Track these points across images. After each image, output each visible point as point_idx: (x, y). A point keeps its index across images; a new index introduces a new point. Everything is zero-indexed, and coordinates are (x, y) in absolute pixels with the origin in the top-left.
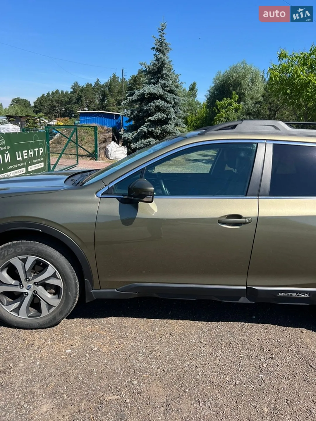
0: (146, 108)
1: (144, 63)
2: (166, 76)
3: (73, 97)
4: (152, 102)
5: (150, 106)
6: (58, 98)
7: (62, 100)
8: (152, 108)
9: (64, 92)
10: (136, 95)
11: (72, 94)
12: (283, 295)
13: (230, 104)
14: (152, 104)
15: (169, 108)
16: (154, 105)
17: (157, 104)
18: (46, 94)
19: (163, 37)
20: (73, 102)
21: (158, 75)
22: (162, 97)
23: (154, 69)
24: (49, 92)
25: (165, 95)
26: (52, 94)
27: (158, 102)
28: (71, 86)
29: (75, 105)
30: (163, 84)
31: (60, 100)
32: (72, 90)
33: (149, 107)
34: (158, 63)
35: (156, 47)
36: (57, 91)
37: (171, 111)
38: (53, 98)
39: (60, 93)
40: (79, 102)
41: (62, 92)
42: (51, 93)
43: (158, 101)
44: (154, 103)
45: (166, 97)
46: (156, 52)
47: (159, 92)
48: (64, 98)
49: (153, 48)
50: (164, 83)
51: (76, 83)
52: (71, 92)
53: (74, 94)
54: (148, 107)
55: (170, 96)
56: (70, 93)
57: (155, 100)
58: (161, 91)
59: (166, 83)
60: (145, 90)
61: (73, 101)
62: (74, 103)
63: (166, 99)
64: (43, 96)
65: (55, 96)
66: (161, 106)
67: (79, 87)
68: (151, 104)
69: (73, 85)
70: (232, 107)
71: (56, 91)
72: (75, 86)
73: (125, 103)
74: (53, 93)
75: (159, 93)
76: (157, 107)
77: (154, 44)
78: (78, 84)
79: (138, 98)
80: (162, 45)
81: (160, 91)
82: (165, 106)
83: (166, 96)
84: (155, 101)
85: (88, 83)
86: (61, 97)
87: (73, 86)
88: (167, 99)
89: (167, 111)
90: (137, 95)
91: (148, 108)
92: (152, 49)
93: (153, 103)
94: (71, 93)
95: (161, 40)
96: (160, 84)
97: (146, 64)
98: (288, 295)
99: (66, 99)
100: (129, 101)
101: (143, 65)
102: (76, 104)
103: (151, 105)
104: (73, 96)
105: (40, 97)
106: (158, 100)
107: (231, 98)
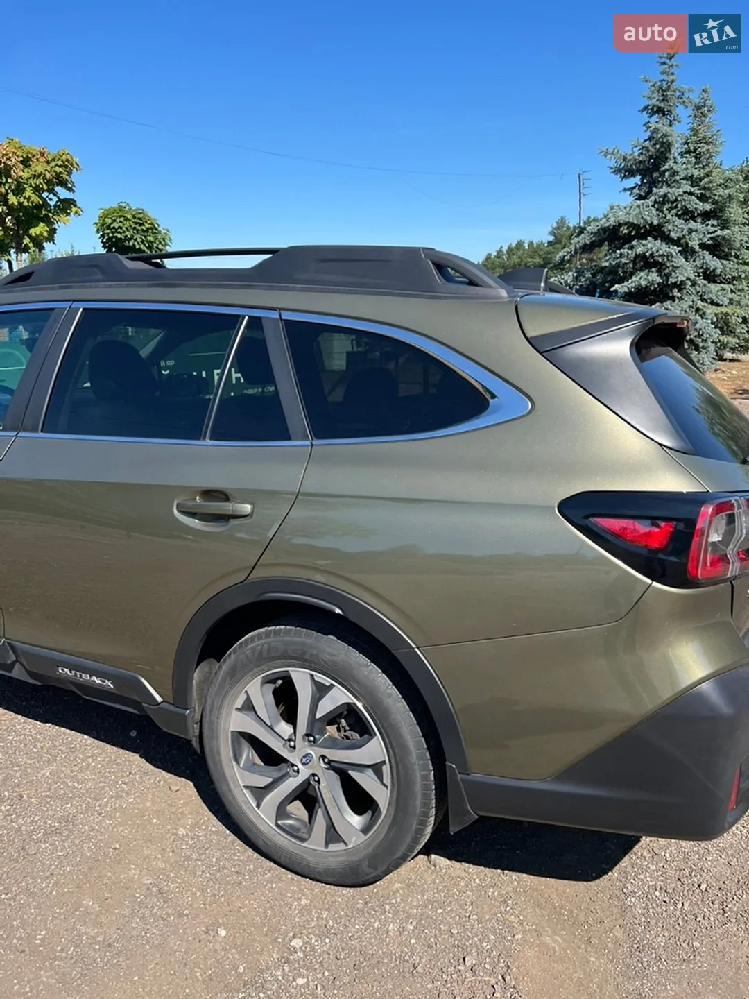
0: (607, 264)
1: (612, 151)
3: (552, 253)
4: (626, 246)
5: (620, 257)
6: (520, 260)
7: (528, 264)
8: (624, 260)
9: (535, 245)
10: (588, 233)
11: (550, 248)
12: (66, 674)
14: (626, 250)
15: (672, 256)
16: (632, 254)
17: (640, 250)
18: (495, 254)
19: (672, 74)
20: (551, 265)
21: (651, 176)
22: (657, 232)
23: (641, 162)
24: (502, 247)
25: (667, 224)
26: (507, 251)
27: (644, 245)
28: (550, 229)
29: (555, 271)
30: (660, 197)
31: (523, 263)
32: (551, 238)
33: (618, 258)
34: (655, 144)
35: (654, 102)
36: (520, 245)
37: (675, 265)
38: (508, 260)
39: (527, 247)
40: (565, 265)
41: (531, 244)
42: (505, 249)
43: (644, 242)
44: (632, 248)
45: (670, 231)
46: (650, 117)
47: (642, 217)
48: (533, 258)
49: (645, 108)
50: (664, 193)
51: (562, 220)
52: (550, 243)
53: (555, 246)
54: (614, 259)
55: (681, 226)
56: (546, 245)
57: (636, 241)
58: (652, 217)
59: (668, 192)
60: (609, 218)
61: (550, 263)
62: (552, 267)
63: (669, 234)
64: (488, 258)
65: (513, 254)
66: (648, 254)
67: (568, 228)
68: (622, 250)
69: (555, 225)
71: (517, 244)
72: (558, 228)
73: (564, 256)
74: (510, 250)
75: (642, 221)
76: (642, 257)
77: (644, 97)
78: (567, 222)
79: (593, 239)
80: (667, 95)
81: (644, 217)
82: (661, 252)
83: (670, 227)
84: (634, 243)
85: (589, 217)
86: (526, 258)
87: (554, 229)
88: (672, 233)
89: (668, 265)
90: (592, 233)
91: (614, 263)
92: (642, 112)
93: (628, 249)
94: (548, 246)
95: (665, 83)
96: (653, 198)
97: (618, 151)
98: (76, 675)
99: (538, 260)
100: (573, 249)
101: (608, 157)
102: (557, 269)
103: (621, 254)
104: (552, 250)
105: (482, 262)
106: (646, 239)
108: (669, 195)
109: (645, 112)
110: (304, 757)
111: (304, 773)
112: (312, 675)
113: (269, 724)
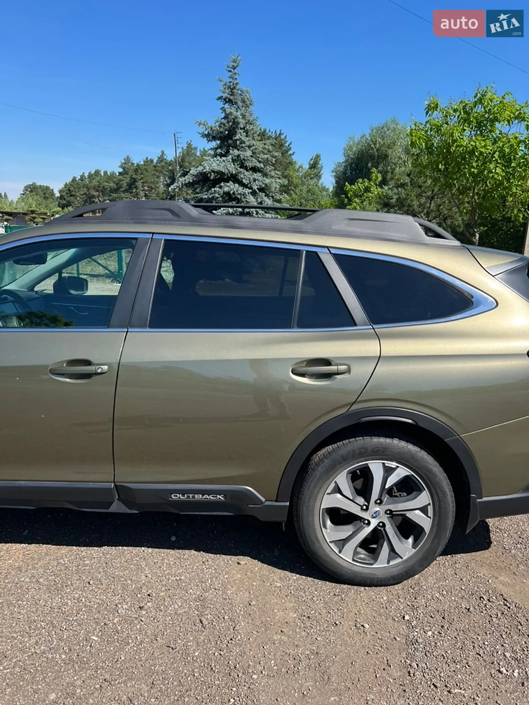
0: (206, 197)
1: (203, 123)
2: (241, 143)
3: (123, 180)
4: (218, 186)
5: (214, 193)
6: (99, 183)
7: (105, 187)
8: (217, 195)
9: (109, 173)
10: (191, 175)
11: (121, 177)
12: (179, 498)
13: (367, 190)
14: (218, 189)
15: (246, 195)
16: (221, 191)
17: (226, 189)
18: (79, 177)
19: (236, 79)
20: (123, 189)
21: (228, 142)
22: (234, 178)
23: (221, 132)
24: (84, 173)
25: (240, 174)
26: (88, 176)
27: (228, 186)
28: (120, 164)
29: (126, 194)
30: (235, 156)
31: (101, 186)
32: (121, 170)
33: (213, 193)
34: (228, 122)
35: (225, 95)
36: (97, 173)
37: (249, 201)
38: (89, 182)
39: (103, 175)
40: (133, 190)
41: (105, 173)
42: (86, 175)
43: (228, 184)
44: (221, 187)
45: (242, 178)
46: (224, 104)
47: (227, 169)
48: (108, 183)
49: (220, 98)
50: (237, 154)
51: (128, 157)
52: (120, 173)
53: (124, 176)
54: (211, 194)
55: (249, 176)
56: (118, 174)
57: (222, 183)
58: (232, 168)
59: (240, 154)
60: (205, 167)
61: (122, 188)
62: (123, 191)
63: (242, 180)
64: (74, 180)
65: (93, 179)
66: (231, 192)
67: (133, 164)
68: (215, 188)
69: (123, 161)
70: (371, 195)
71: (95, 172)
72: (125, 163)
73: (175, 189)
74: (90, 175)
75: (227, 171)
76: (227, 194)
77: (220, 91)
78: (131, 160)
79: (195, 179)
80: (234, 92)
81: (229, 168)
82: (239, 192)
83: (242, 176)
84: (222, 184)
85: (147, 158)
86: (103, 182)
87: (123, 164)
88: (243, 180)
89: (243, 200)
90: (193, 175)
91: (210, 196)
92: (218, 100)
93: (219, 188)
94: (119, 175)
95: (232, 84)
96: (230, 156)
97: (207, 123)
98: (188, 497)
99: (112, 184)
100: (180, 184)
101: (201, 126)
102: (127, 192)
103: (215, 191)
104: (122, 179)
105: (69, 182)
106: (228, 182)
107: (370, 180)
108: (241, 155)
109: (220, 101)
110: (374, 513)
111: (374, 523)
112: (383, 463)
113: (352, 498)
